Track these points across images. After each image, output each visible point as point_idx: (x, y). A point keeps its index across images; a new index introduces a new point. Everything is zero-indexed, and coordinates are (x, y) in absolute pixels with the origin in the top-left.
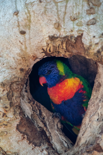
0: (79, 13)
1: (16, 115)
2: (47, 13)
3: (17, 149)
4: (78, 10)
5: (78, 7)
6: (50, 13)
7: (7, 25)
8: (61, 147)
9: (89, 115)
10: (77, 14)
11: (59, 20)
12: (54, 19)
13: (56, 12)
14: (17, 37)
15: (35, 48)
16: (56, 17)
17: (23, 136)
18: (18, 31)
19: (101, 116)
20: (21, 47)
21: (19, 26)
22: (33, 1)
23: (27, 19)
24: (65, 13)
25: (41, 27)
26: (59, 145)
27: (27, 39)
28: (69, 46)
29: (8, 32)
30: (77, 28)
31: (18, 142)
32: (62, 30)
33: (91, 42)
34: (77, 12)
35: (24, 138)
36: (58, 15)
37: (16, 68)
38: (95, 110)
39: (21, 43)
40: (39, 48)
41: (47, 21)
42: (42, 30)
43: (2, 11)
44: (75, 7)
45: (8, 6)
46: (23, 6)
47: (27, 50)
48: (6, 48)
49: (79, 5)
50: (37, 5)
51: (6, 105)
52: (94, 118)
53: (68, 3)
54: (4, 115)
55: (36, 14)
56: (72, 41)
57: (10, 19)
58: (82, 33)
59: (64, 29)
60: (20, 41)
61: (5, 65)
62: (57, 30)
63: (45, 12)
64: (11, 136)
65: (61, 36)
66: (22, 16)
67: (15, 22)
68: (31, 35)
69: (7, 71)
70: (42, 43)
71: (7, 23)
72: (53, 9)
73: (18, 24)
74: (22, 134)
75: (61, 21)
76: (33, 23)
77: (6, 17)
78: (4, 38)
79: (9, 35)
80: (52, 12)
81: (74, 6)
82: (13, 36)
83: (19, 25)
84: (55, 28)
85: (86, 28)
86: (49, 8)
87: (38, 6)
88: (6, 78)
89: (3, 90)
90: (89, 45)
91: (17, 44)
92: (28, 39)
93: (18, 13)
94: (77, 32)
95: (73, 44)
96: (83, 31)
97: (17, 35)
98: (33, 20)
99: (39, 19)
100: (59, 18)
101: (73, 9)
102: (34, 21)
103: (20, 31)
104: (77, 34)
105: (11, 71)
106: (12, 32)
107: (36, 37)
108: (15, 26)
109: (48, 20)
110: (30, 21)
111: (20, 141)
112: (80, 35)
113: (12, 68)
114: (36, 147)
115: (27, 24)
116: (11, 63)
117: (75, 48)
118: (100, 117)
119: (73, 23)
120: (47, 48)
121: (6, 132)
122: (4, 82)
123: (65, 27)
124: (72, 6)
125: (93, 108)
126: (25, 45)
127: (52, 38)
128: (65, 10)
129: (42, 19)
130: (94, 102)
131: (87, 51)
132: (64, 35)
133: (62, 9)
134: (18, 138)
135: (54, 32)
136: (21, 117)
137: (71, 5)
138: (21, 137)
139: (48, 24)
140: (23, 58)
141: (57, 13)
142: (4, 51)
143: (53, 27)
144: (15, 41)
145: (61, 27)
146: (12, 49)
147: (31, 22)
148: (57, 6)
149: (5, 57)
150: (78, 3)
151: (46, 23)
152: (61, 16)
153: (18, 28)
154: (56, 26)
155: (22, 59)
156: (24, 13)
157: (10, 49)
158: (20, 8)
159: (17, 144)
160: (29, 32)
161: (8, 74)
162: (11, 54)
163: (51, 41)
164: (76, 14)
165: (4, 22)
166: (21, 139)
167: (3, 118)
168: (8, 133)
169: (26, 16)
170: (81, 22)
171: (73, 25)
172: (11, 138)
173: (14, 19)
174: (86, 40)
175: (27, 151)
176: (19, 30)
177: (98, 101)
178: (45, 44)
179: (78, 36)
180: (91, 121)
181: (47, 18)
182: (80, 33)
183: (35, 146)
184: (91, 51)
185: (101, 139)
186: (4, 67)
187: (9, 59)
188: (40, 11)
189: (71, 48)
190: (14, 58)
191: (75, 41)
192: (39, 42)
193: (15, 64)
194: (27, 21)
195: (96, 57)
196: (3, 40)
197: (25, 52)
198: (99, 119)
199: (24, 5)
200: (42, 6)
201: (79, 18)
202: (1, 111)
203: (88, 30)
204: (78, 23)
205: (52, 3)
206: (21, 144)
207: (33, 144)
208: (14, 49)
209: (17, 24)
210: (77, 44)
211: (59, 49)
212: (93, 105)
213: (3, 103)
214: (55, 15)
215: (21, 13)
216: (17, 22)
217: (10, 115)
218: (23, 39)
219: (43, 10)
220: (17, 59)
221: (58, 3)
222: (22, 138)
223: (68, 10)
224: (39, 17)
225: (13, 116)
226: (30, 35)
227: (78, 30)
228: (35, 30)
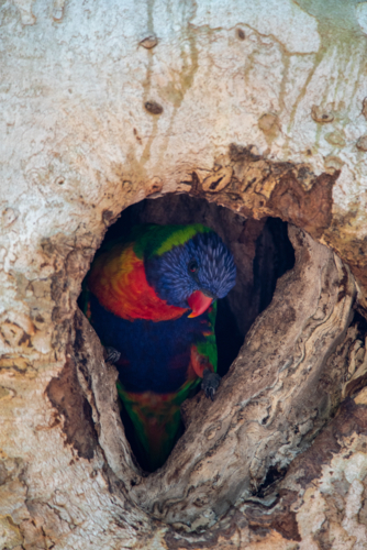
0: (341, 104)
1: (57, 349)
2: (251, 76)
3: (27, 449)
4: (341, 94)
5: (343, 83)
6: (260, 77)
7: (108, 67)
8: (121, 468)
9: (237, 397)
10: (336, 105)
11: (278, 109)
12: (265, 101)
13: (280, 80)
14: (131, 114)
15: (173, 163)
16: (274, 97)
17: (55, 415)
18: (141, 99)
19: (276, 414)
20: (132, 148)
21: (146, 84)
22: (217, 26)
23: (181, 74)
24: (303, 91)
25: (215, 108)
26: (115, 459)
27: (159, 132)
28: (283, 194)
29: (107, 90)
30: (325, 149)
31: (37, 429)
32: (280, 141)
33: (356, 204)
34: (337, 101)
35: (57, 422)
36: (282, 93)
37: (94, 206)
38: (260, 387)
39: (139, 139)
40: (186, 168)
41: (244, 98)
42: (215, 120)
43: (97, 19)
44: (336, 82)
45: (122, 8)
46: (177, 28)
47: (148, 163)
48: (81, 136)
49: (347, 80)
50: (227, 42)
51: (41, 312)
52: (254, 411)
53: (321, 65)
54: (25, 339)
55: (215, 69)
56: (302, 182)
57: (124, 53)
58: (338, 168)
59: (288, 138)
60: (135, 131)
61: (64, 186)
62: (263, 136)
63: (246, 73)
64: (22, 405)
65: (269, 157)
66: (167, 59)
67: (139, 69)
68: (178, 123)
69: (67, 208)
70: (199, 157)
71: (111, 62)
72: (272, 71)
73: (148, 77)
74: (54, 410)
75: (283, 113)
76: (197, 92)
77: (110, 44)
78: (88, 104)
79: (108, 102)
80: (266, 78)
81: (332, 79)
82: (120, 110)
83: (149, 83)
84: (261, 129)
85: (353, 155)
86: (264, 63)
87: (229, 45)
88: (60, 230)
89: (43, 262)
90: (348, 209)
91: (124, 137)
92: (164, 131)
93: (156, 45)
94: (323, 161)
95: (301, 193)
96: (342, 163)
97: (134, 111)
98: (199, 80)
99: (222, 85)
100: (282, 104)
101: (327, 87)
102: (201, 87)
103: (148, 100)
104: (321, 166)
105: (80, 212)
106: (119, 95)
107: (190, 134)
108: (135, 82)
109: (247, 98)
110: (188, 81)
111: (43, 427)
112: (332, 172)
113: (83, 203)
114: (81, 459)
115: (176, 87)
116: (86, 187)
117: (302, 206)
118: (272, 414)
119: (319, 131)
120: (208, 177)
121: (14, 391)
122: (52, 239)
123: (290, 135)
124: (329, 77)
125: (255, 381)
126: (148, 147)
127: (241, 155)
128: (307, 84)
129: (230, 89)
130: (263, 364)
131: (335, 224)
132: (280, 157)
133: (297, 79)
134: (40, 417)
135: (254, 139)
136: (67, 358)
137: (326, 73)
138: (49, 419)
139: (242, 110)
140: (125, 182)
141: (282, 86)
142: (72, 143)
143: (256, 122)
144: (121, 126)
145: (280, 130)
146: (100, 145)
147: (190, 86)
148: (287, 64)
149: (71, 163)
150: (346, 74)
151: (237, 104)
152: (289, 97)
153: (142, 90)
154: (267, 123)
155: (121, 183)
156: (177, 53)
157: (96, 144)
158: (166, 30)
159: (31, 435)
160: (175, 113)
161: (69, 219)
162: (92, 159)
163: (232, 160)
164: (333, 103)
165: (101, 56)
166: (47, 425)
167: (21, 349)
168: (19, 394)
169: (180, 63)
170: (343, 133)
171: (317, 137)
172: (19, 413)
173: (138, 57)
174: (344, 193)
175: (56, 464)
176: (145, 98)
177: (276, 363)
178: (209, 163)
179: (325, 176)
180: (243, 421)
181: (246, 92)
182: (332, 168)
183: (80, 454)
184: (348, 230)
185: (303, 502)
186: (60, 191)
187: (81, 172)
188: (230, 64)
189: (288, 201)
190: (98, 173)
191: (310, 187)
192: (191, 152)
193: (95, 192)
194: (178, 78)
195: (356, 252)
196: (83, 111)
197: (138, 167)
198: (269, 422)
199: (182, 28)
200: (242, 50)
201: (338, 120)
202: (21, 324)
203: (357, 165)
204: (332, 134)
205: (274, 51)
206: (42, 438)
207: (75, 447)
208: (106, 147)
209: (145, 77)
210: (313, 195)
211: (246, 190)
212: (258, 371)
213: (33, 304)
214: (274, 91)
215: (164, 48)
216: (145, 71)
217: (42, 345)
218: (147, 129)
219: (241, 63)
220: (107, 180)
221: (291, 54)
222: (53, 421)
223: (312, 86)
224: (225, 79)
225: (49, 350)
226: (172, 123)
227: (328, 155)
228: (195, 113)
